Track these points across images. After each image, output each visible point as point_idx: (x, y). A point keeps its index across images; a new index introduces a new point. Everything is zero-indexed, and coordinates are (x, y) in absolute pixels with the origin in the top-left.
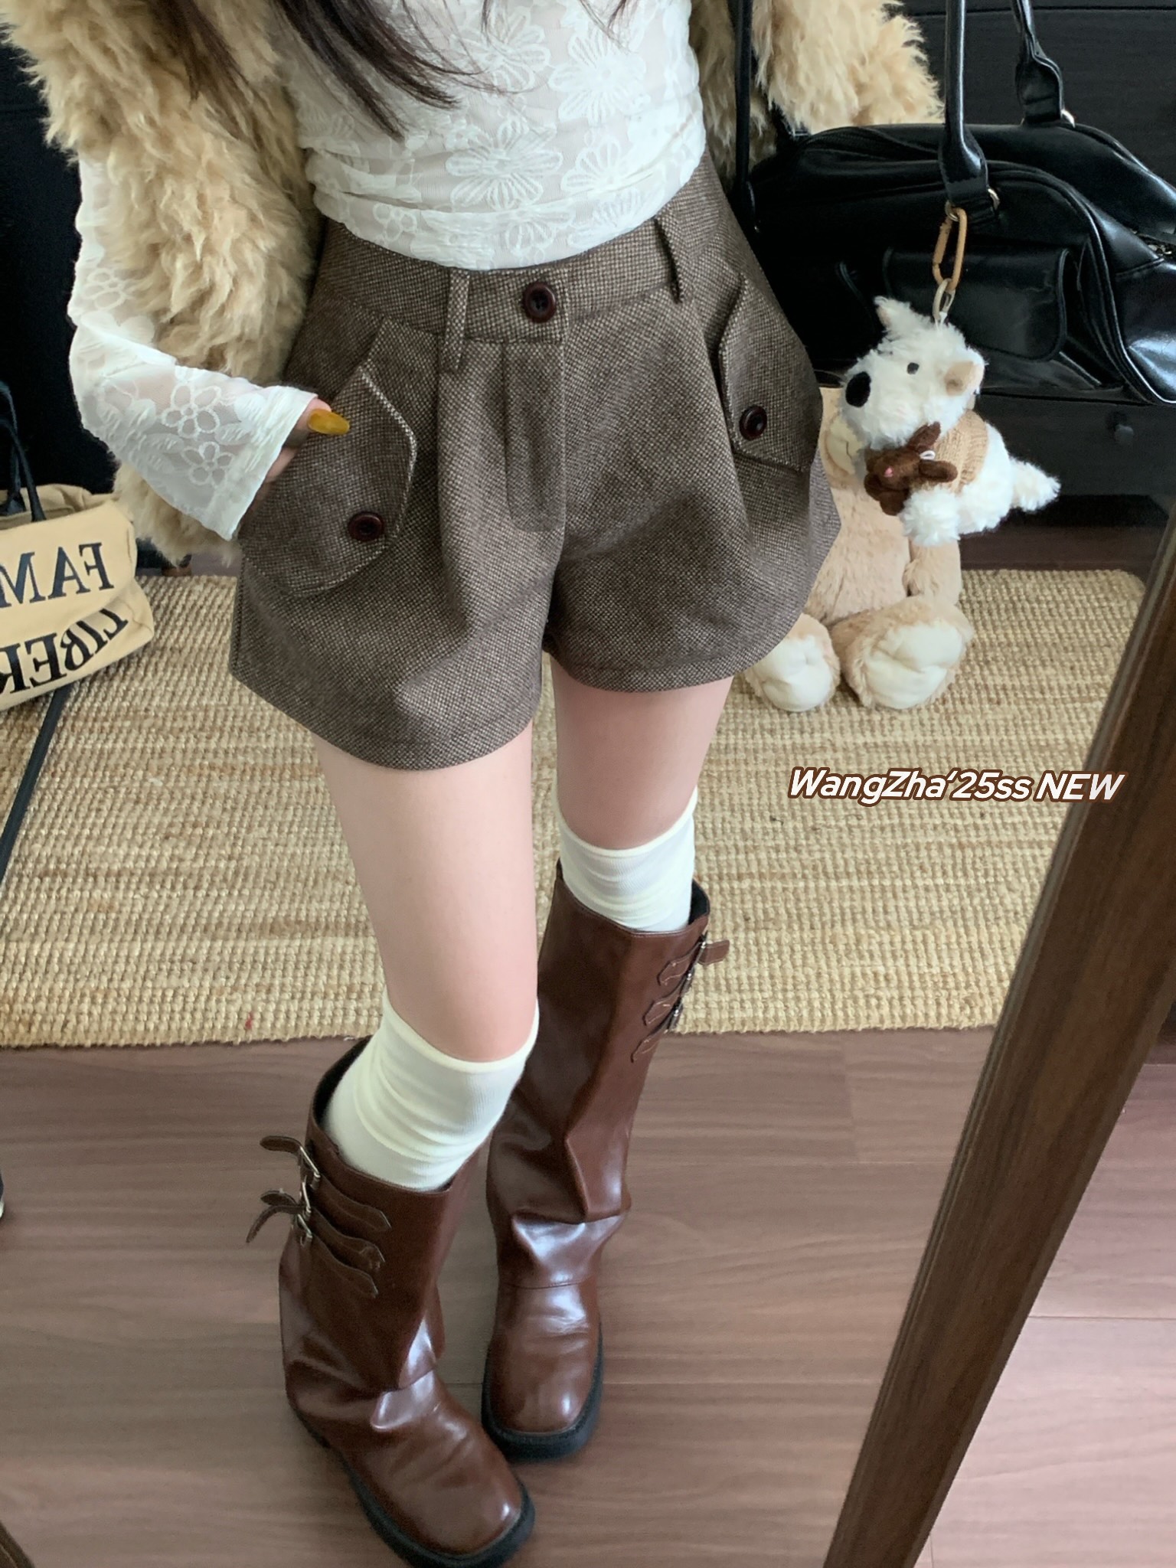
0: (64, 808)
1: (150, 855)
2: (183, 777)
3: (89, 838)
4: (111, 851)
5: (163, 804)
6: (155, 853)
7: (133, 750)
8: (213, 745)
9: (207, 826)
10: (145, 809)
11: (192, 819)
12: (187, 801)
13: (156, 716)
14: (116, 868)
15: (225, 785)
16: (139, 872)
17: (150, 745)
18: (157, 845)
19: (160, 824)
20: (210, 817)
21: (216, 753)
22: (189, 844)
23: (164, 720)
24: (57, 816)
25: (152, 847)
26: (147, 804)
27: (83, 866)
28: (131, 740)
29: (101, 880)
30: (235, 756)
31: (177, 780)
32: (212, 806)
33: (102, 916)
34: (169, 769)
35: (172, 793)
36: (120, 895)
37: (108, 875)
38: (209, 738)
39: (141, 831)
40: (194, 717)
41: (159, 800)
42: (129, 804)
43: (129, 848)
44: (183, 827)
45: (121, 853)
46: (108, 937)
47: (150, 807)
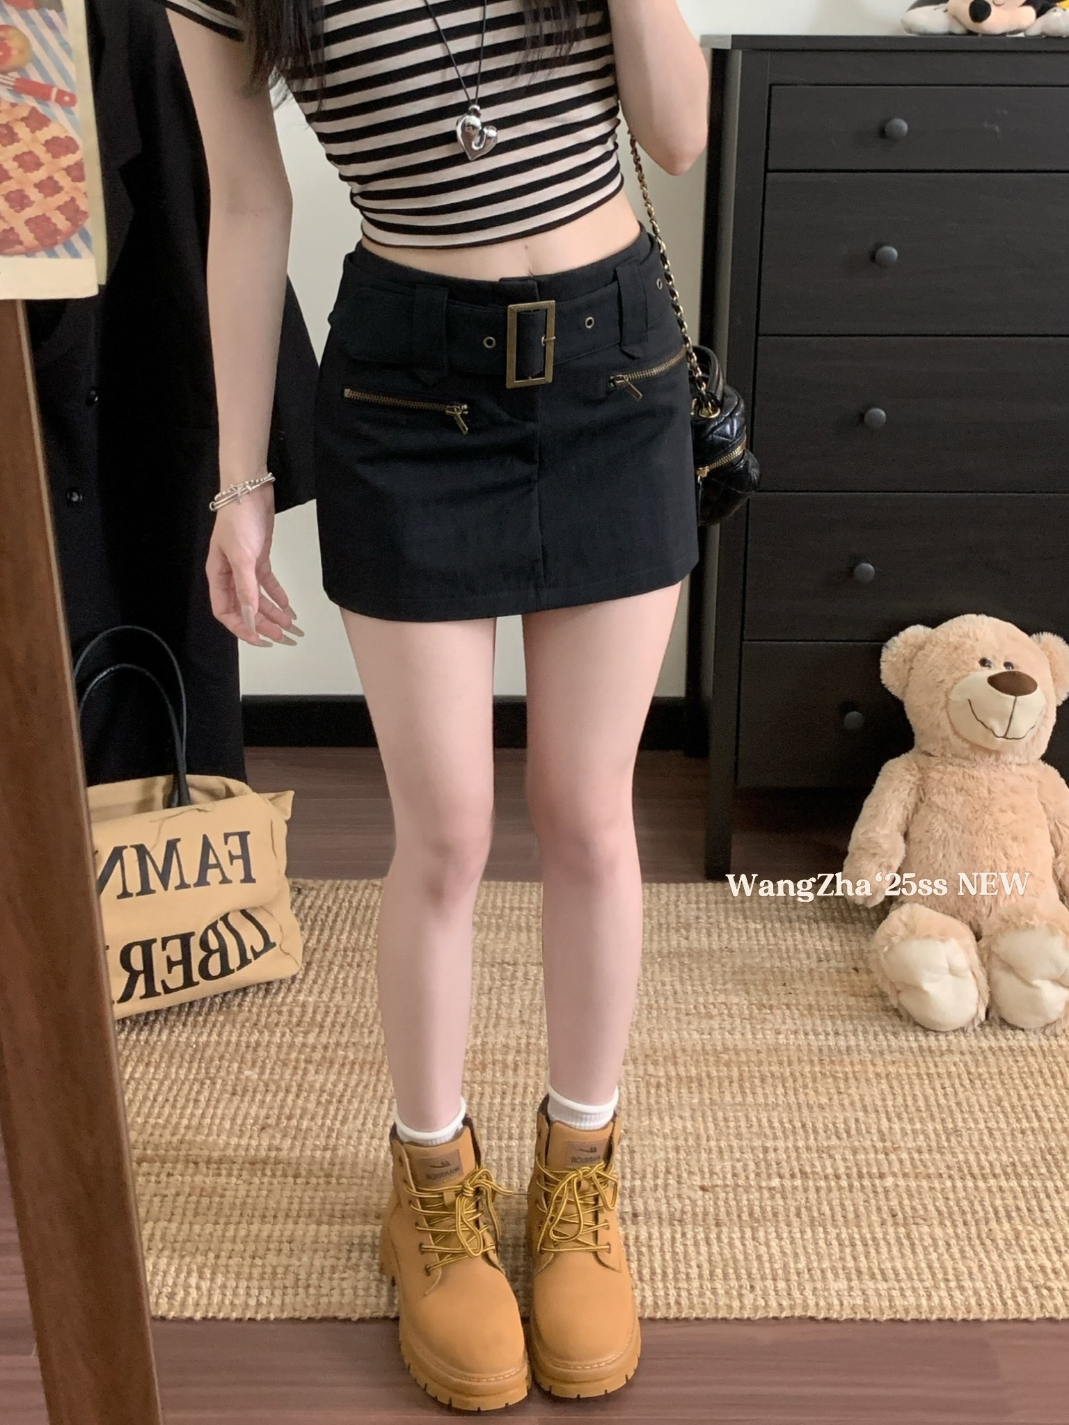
0: (160, 1098)
1: (249, 1145)
3: (188, 1127)
4: (211, 1139)
5: (259, 1097)
6: (254, 1143)
7: (228, 1043)
8: (311, 1039)
10: (242, 1101)
11: (287, 1111)
13: (250, 1011)
14: (216, 1155)
15: (321, 1078)
16: (240, 1160)
17: (244, 1039)
18: (255, 1136)
20: (304, 1111)
21: (314, 1048)
23: (259, 1015)
24: (152, 1106)
25: (251, 1137)
28: (226, 1034)
29: (202, 1166)
30: (335, 1051)
31: (271, 1073)
32: (307, 1099)
34: (263, 1062)
35: (267, 1085)
36: (223, 1180)
37: (208, 1162)
38: (306, 1033)
39: (239, 1121)
40: (291, 1013)
41: (255, 1091)
42: (226, 1096)
43: (229, 1137)
44: (279, 1118)
45: (221, 1141)
46: (212, 1219)
47: (246, 1099)
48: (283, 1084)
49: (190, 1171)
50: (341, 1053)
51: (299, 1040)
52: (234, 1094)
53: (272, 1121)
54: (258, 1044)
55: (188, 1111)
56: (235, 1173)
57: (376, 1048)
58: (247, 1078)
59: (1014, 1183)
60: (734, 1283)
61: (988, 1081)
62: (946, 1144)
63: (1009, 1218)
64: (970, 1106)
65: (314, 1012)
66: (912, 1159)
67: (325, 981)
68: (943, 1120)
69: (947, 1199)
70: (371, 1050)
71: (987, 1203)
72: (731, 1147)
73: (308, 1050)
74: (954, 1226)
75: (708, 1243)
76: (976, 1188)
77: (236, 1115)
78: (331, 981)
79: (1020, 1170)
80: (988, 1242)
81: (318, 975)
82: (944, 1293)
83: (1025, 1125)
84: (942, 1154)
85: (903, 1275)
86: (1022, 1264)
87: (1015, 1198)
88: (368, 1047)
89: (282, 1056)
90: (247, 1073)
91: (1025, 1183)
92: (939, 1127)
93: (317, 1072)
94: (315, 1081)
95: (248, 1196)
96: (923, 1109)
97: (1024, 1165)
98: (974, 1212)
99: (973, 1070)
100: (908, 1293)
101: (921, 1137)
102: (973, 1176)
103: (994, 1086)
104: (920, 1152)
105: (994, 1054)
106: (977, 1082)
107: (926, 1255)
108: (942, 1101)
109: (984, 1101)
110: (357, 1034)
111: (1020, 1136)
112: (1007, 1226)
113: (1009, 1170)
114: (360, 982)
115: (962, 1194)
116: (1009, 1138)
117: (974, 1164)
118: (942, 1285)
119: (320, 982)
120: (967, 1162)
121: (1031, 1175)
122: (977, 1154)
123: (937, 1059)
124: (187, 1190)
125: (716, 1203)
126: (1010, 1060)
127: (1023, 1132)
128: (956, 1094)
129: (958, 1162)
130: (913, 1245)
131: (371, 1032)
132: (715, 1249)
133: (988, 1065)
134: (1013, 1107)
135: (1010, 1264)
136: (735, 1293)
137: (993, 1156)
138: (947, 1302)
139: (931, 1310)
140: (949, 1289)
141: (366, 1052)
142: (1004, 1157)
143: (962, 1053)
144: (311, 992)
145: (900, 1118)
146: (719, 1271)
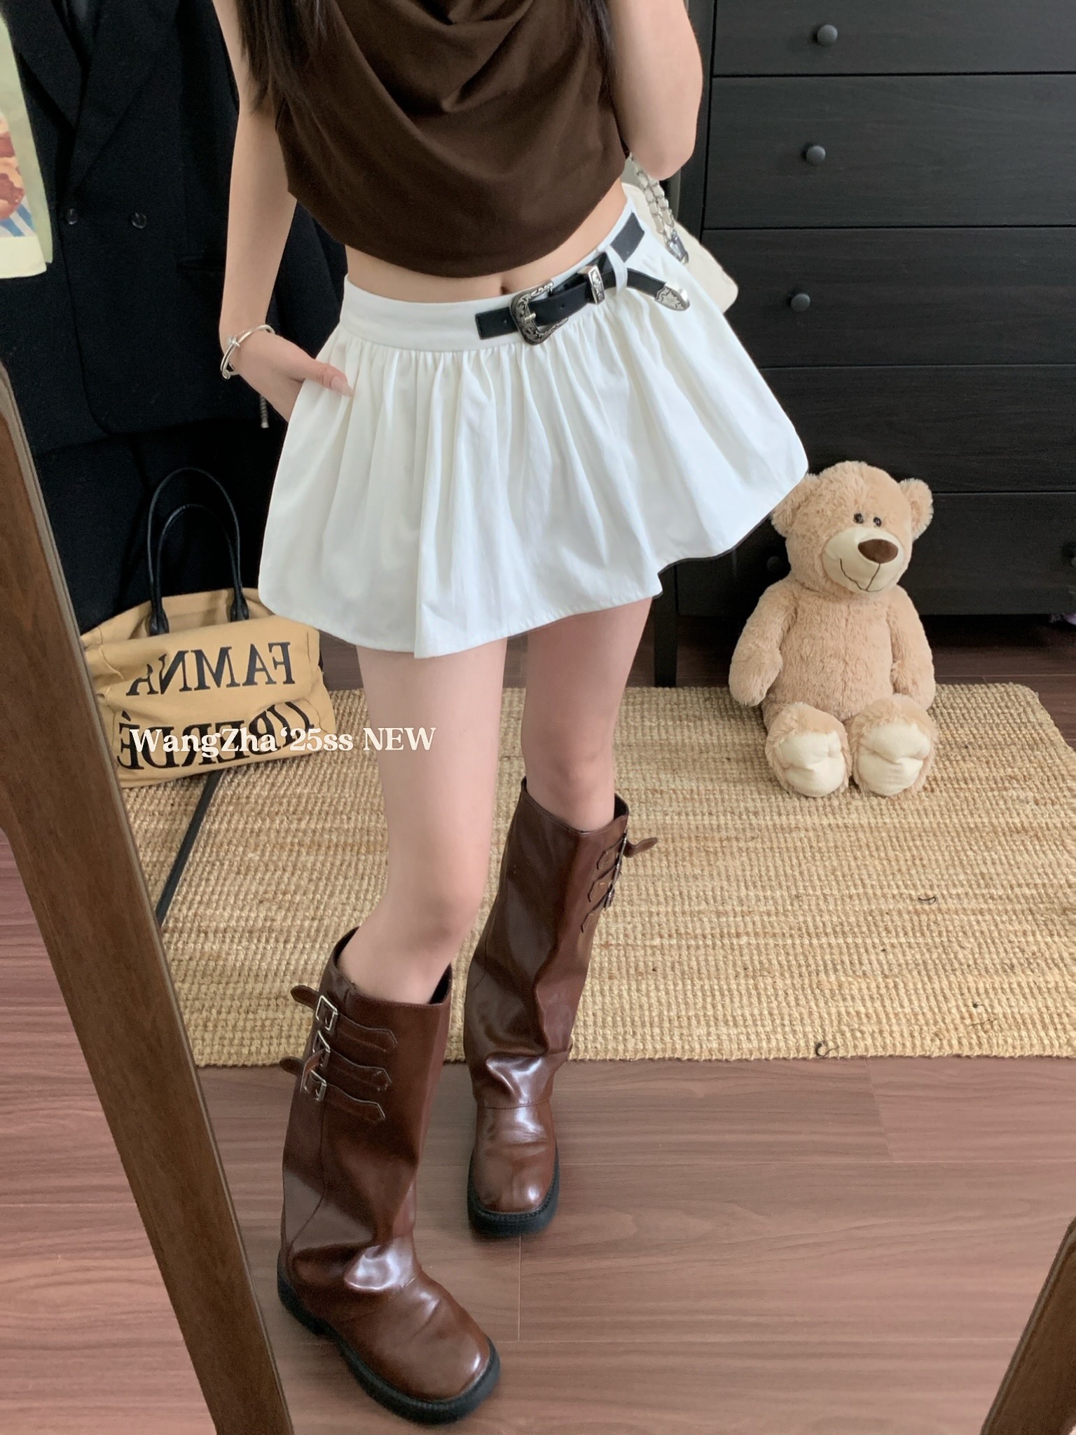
1: (249, 916)
2: (276, 852)
3: (200, 903)
4: (218, 913)
5: (259, 875)
6: (253, 915)
7: (236, 830)
8: (303, 825)
9: (295, 893)
10: (245, 879)
11: (283, 887)
12: (279, 873)
13: (256, 802)
14: (222, 926)
15: (312, 859)
16: (241, 929)
17: (249, 826)
18: (254, 908)
19: (257, 892)
20: (298, 886)
21: (305, 832)
22: (280, 908)
23: (263, 805)
25: (250, 910)
26: (246, 874)
27: (196, 924)
28: (236, 821)
29: (211, 935)
30: (321, 835)
31: (271, 855)
32: (300, 877)
33: (212, 964)
34: (264, 846)
35: (267, 865)
36: (226, 947)
37: (216, 932)
38: (300, 820)
39: (241, 897)
40: (289, 803)
41: (256, 871)
42: (233, 875)
43: (232, 910)
44: (275, 893)
45: (226, 914)
46: (216, 979)
47: (248, 877)
48: (280, 864)
49: (201, 940)
50: (326, 836)
51: (294, 826)
52: (238, 873)
53: (270, 896)
54: (260, 830)
55: (201, 889)
56: (236, 940)
57: (355, 831)
58: (251, 859)
59: (841, 941)
60: (620, 1030)
61: (826, 854)
62: (790, 908)
63: (836, 970)
64: (810, 876)
65: (307, 802)
66: (763, 921)
67: (317, 777)
68: (788, 887)
69: (788, 954)
70: (351, 834)
71: (819, 958)
72: (624, 912)
73: (300, 834)
74: (792, 977)
75: (603, 995)
76: (811, 945)
77: (239, 890)
78: (321, 777)
79: (847, 929)
80: (817, 991)
81: (313, 771)
82: (780, 1037)
83: (853, 891)
84: (786, 916)
85: (750, 1022)
86: (843, 1010)
87: (841, 953)
88: (348, 830)
89: (280, 840)
90: (250, 855)
91: (850, 940)
92: (785, 894)
93: (308, 853)
94: (306, 861)
95: (245, 959)
96: (773, 878)
97: (849, 923)
98: (808, 966)
99: (814, 844)
100: (753, 1037)
101: (771, 902)
102: (809, 934)
103: (830, 858)
104: (769, 914)
105: (832, 830)
106: (817, 854)
107: (768, 1003)
108: (789, 871)
109: (821, 872)
110: (338, 821)
111: (848, 900)
112: (833, 978)
113: (838, 929)
114: (342, 777)
115: (799, 950)
116: (839, 902)
117: (811, 925)
118: (779, 1029)
119: (314, 777)
120: (805, 922)
121: (854, 933)
122: (814, 917)
123: (787, 835)
124: (198, 955)
125: (610, 960)
126: (844, 835)
127: (851, 897)
128: (800, 865)
129: (799, 923)
130: (759, 995)
131: (349, 819)
132: (608, 1000)
133: (827, 841)
134: (844, 876)
135: (833, 1010)
136: (621, 1038)
137: (826, 918)
138: (782, 1044)
139: (770, 1051)
140: (784, 1034)
141: (347, 836)
142: (835, 919)
143: (807, 830)
144: (306, 785)
145: (755, 887)
146: (609, 1019)
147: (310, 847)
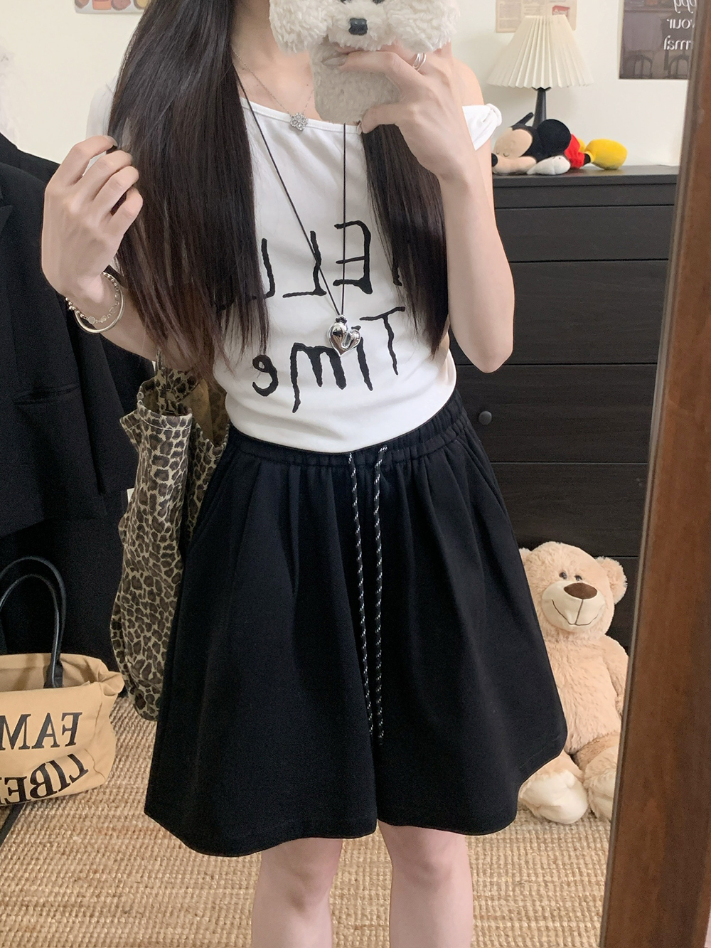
1: (65, 892)
2: (95, 836)
4: (40, 889)
5: (79, 856)
6: (69, 891)
7: (68, 816)
8: (118, 813)
9: (103, 872)
10: (68, 859)
11: (94, 867)
12: (94, 854)
14: (42, 901)
16: (57, 904)
18: (70, 886)
19: (75, 871)
21: (120, 817)
22: (90, 885)
25: (67, 887)
26: (69, 855)
27: (20, 899)
29: (31, 909)
31: (91, 838)
32: (109, 858)
33: (28, 935)
34: (87, 830)
36: (42, 920)
37: (36, 906)
38: (117, 807)
40: (111, 792)
41: (77, 852)
49: (22, 913)
50: (134, 822)
51: (112, 813)
52: (63, 854)
53: (83, 875)
54: (86, 816)
55: (31, 867)
56: (52, 914)
58: (74, 842)
73: (115, 820)
76: (529, 927)
77: (61, 869)
78: (137, 770)
79: (563, 913)
81: (130, 766)
84: (508, 901)
87: (557, 935)
89: (99, 825)
90: (75, 838)
91: (565, 924)
92: (510, 880)
124: (17, 926)
125: (361, 939)
127: (569, 885)
128: (526, 855)
134: (564, 864)
147: (120, 832)
